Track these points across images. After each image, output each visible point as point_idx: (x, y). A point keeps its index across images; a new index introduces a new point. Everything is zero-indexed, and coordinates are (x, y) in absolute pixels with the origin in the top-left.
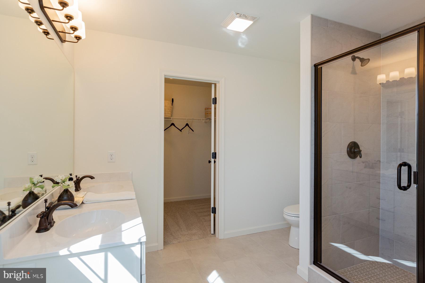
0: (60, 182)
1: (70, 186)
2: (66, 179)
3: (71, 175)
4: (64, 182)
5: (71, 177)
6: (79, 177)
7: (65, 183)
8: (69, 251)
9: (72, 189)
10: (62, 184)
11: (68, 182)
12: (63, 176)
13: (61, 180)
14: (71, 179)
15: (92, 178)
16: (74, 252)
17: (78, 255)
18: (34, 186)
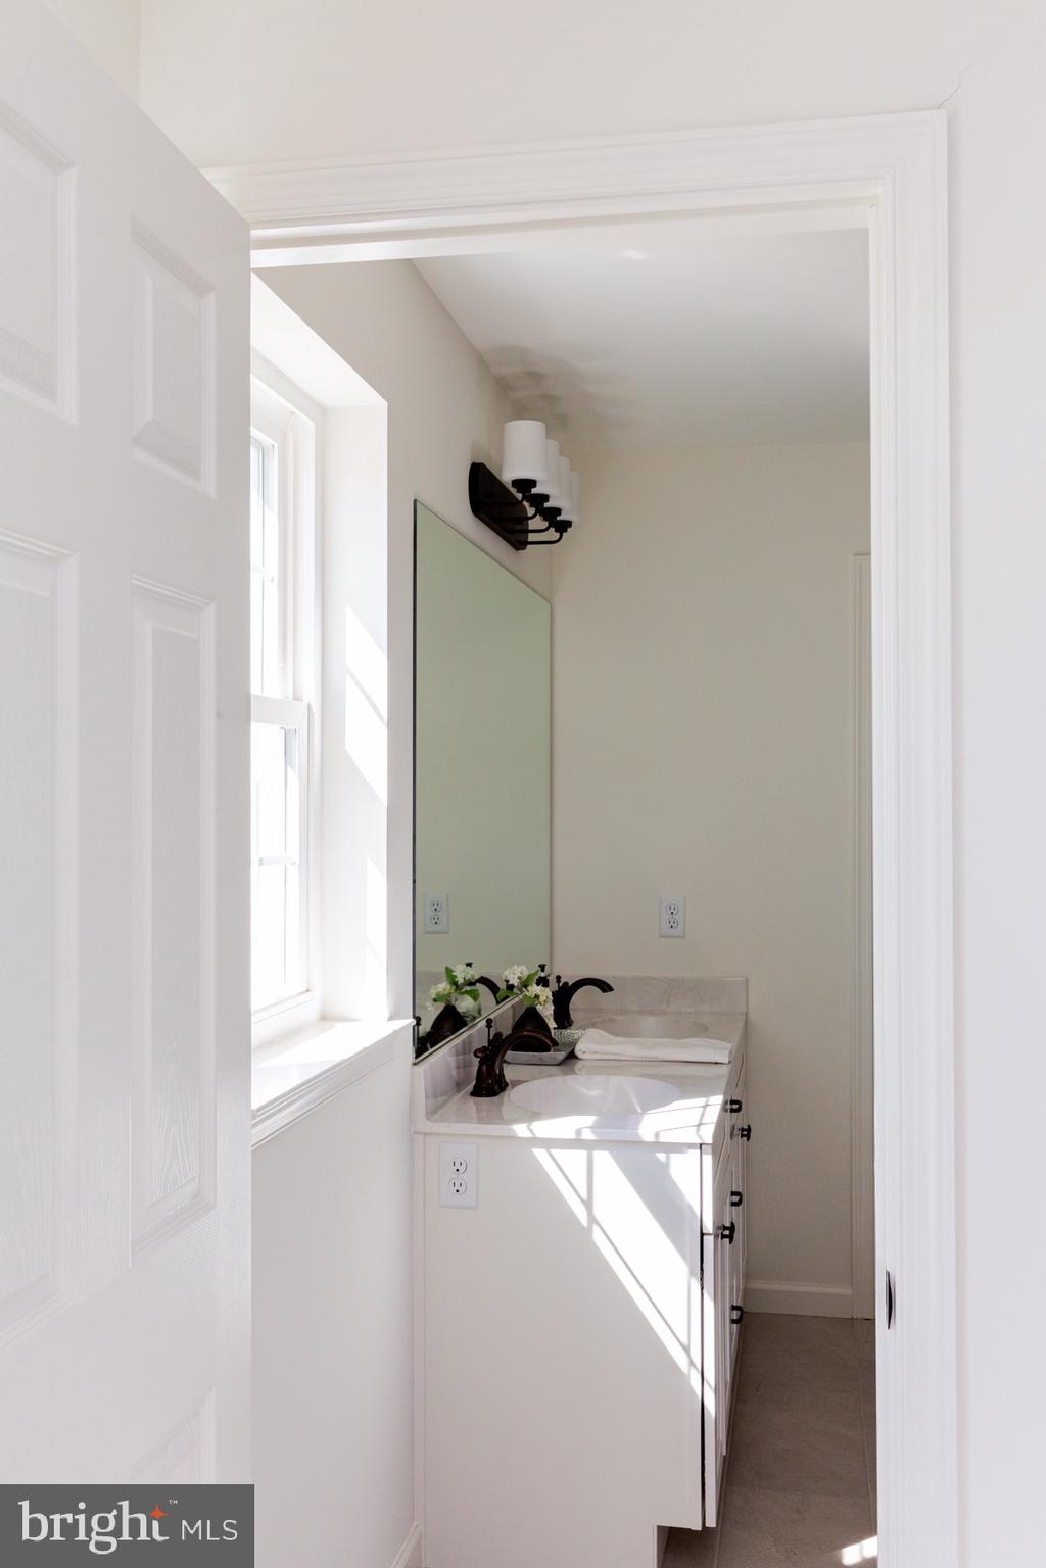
0: (516, 985)
1: (542, 999)
2: (530, 977)
3: (543, 967)
4: (526, 987)
5: (543, 974)
6: (566, 984)
7: (529, 988)
8: (531, 1131)
9: (547, 1011)
10: (522, 992)
11: (535, 989)
12: (524, 968)
13: (519, 978)
14: (543, 982)
15: (604, 987)
16: (539, 1135)
17: (550, 1144)
18: (456, 990)
